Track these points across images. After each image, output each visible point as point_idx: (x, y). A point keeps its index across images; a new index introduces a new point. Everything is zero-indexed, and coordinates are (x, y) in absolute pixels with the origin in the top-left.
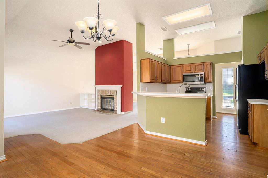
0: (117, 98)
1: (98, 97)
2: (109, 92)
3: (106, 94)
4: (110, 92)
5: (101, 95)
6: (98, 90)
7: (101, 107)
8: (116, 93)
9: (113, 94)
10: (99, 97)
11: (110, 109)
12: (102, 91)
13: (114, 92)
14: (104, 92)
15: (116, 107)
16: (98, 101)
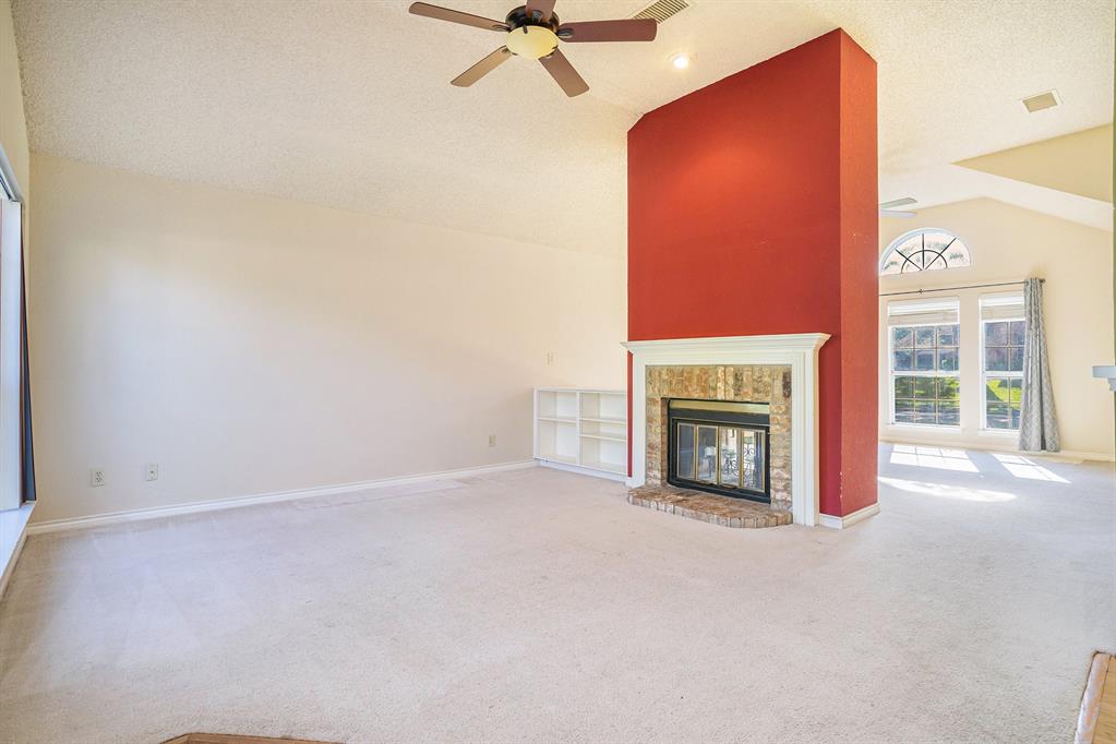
0: (790, 420)
1: (647, 410)
2: (731, 381)
3: (704, 390)
4: (737, 377)
5: (667, 402)
6: (650, 371)
7: (665, 474)
8: (787, 385)
9: (756, 390)
10: (658, 410)
11: (735, 488)
12: (682, 374)
13: (766, 379)
14: (690, 379)
15: (782, 479)
16: (648, 433)
